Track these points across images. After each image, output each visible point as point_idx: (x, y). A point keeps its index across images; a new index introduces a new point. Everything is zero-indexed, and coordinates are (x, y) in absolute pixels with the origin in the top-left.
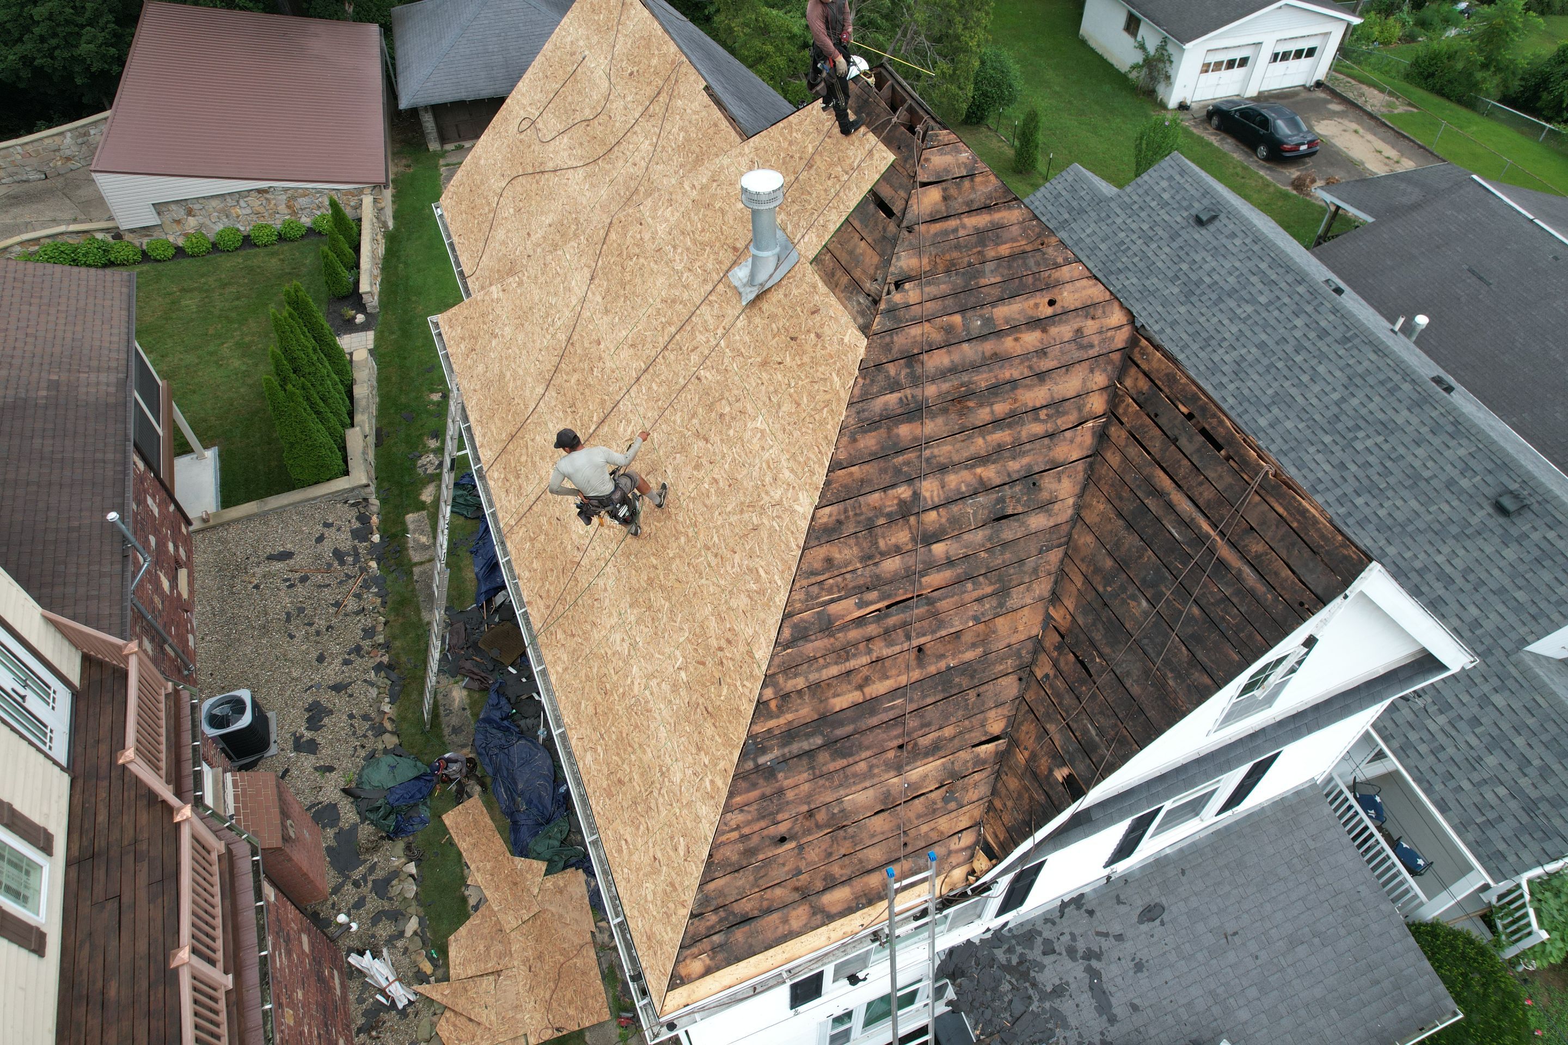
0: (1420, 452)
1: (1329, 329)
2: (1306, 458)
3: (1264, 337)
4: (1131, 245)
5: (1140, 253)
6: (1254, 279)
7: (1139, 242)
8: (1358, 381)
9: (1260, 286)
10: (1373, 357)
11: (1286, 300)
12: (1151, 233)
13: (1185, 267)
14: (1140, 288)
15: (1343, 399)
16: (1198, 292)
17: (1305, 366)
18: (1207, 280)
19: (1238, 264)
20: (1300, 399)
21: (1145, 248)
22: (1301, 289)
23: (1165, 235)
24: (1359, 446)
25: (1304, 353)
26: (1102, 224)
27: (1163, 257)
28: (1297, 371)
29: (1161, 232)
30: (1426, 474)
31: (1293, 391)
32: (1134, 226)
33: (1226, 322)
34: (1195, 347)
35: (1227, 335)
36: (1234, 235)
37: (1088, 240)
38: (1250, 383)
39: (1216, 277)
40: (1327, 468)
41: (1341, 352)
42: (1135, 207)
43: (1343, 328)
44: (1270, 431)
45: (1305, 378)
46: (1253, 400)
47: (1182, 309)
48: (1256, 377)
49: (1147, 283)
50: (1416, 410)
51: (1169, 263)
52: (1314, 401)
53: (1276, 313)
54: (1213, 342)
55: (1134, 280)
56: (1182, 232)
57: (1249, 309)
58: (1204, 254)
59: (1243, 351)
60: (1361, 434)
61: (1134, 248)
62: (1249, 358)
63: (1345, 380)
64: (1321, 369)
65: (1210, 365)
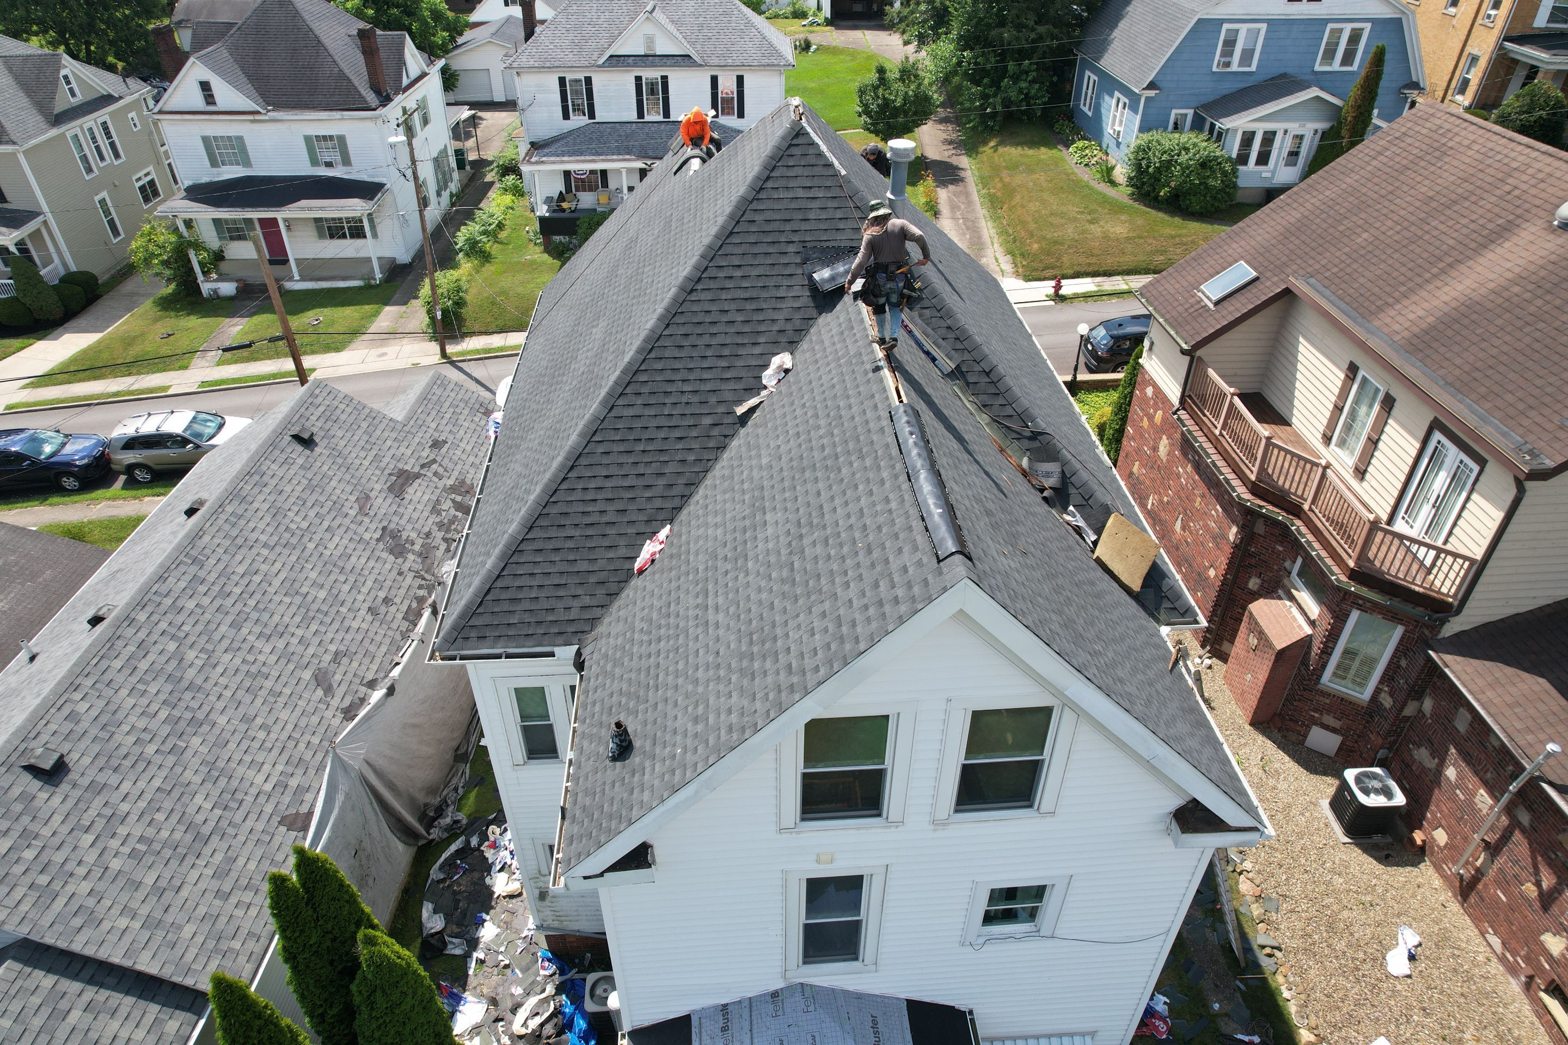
0: (288, 489)
1: (188, 577)
2: (337, 553)
3: (223, 629)
4: (132, 842)
5: (147, 819)
6: (144, 665)
7: (122, 831)
8: (240, 541)
9: (151, 657)
10: (207, 538)
11: (163, 625)
12: (100, 824)
13: (151, 749)
14: (208, 785)
15: (265, 545)
16: (188, 715)
17: (244, 582)
18: (163, 715)
19: (124, 692)
20: (282, 576)
21: (133, 817)
22: (142, 617)
23: (98, 802)
24: (305, 525)
25: (227, 589)
26: (101, 910)
27: (141, 784)
28: (252, 588)
29: (92, 812)
30: (305, 482)
31: (276, 583)
32: (91, 858)
33: (220, 669)
34: (268, 684)
35: (238, 661)
36: (73, 717)
37: (144, 911)
38: (286, 619)
39: (154, 707)
40: (336, 539)
41: (212, 561)
42: (44, 880)
43: (182, 568)
44: (327, 587)
45: (257, 579)
46: (303, 610)
47: (222, 720)
48: (276, 618)
49: (198, 779)
50: (249, 499)
51: (152, 770)
52: (278, 565)
53: (186, 628)
54: (254, 669)
55: (199, 799)
56: (85, 782)
57: (191, 655)
58: (118, 738)
59: (251, 638)
60: (293, 526)
61: (137, 833)
62: (257, 629)
63: (243, 551)
64: (241, 570)
65: (283, 661)
